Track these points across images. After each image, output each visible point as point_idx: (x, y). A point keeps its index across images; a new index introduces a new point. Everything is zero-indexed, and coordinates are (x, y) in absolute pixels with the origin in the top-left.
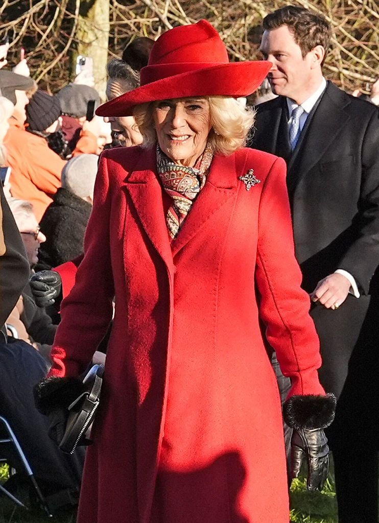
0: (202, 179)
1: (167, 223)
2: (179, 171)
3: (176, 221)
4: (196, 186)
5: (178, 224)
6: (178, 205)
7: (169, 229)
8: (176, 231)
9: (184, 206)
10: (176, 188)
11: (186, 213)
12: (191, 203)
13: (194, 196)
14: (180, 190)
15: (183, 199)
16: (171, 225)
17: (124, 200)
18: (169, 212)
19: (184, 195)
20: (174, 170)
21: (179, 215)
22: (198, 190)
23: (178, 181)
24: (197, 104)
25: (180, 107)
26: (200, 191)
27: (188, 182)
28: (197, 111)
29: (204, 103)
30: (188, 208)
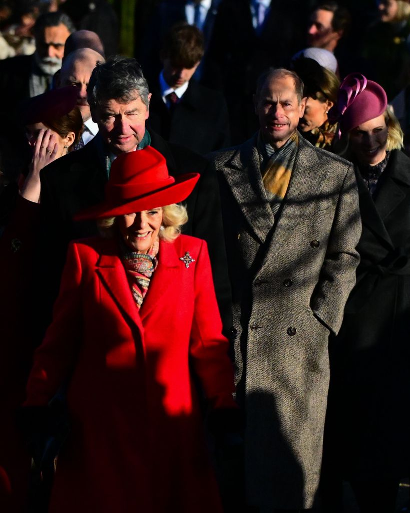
0: (156, 262)
1: (133, 296)
2: (141, 258)
3: (140, 295)
4: (151, 267)
5: (141, 296)
6: (141, 282)
7: (136, 301)
8: (142, 302)
9: (145, 283)
10: (138, 269)
11: (146, 289)
12: (149, 280)
13: (150, 275)
14: (141, 271)
15: (144, 278)
16: (137, 298)
17: (97, 278)
18: (134, 288)
19: (144, 275)
20: (137, 257)
21: (142, 290)
22: (153, 271)
23: (139, 265)
24: (155, 211)
25: (144, 214)
26: (155, 271)
27: (146, 265)
28: (155, 215)
29: (159, 210)
30: (147, 284)
